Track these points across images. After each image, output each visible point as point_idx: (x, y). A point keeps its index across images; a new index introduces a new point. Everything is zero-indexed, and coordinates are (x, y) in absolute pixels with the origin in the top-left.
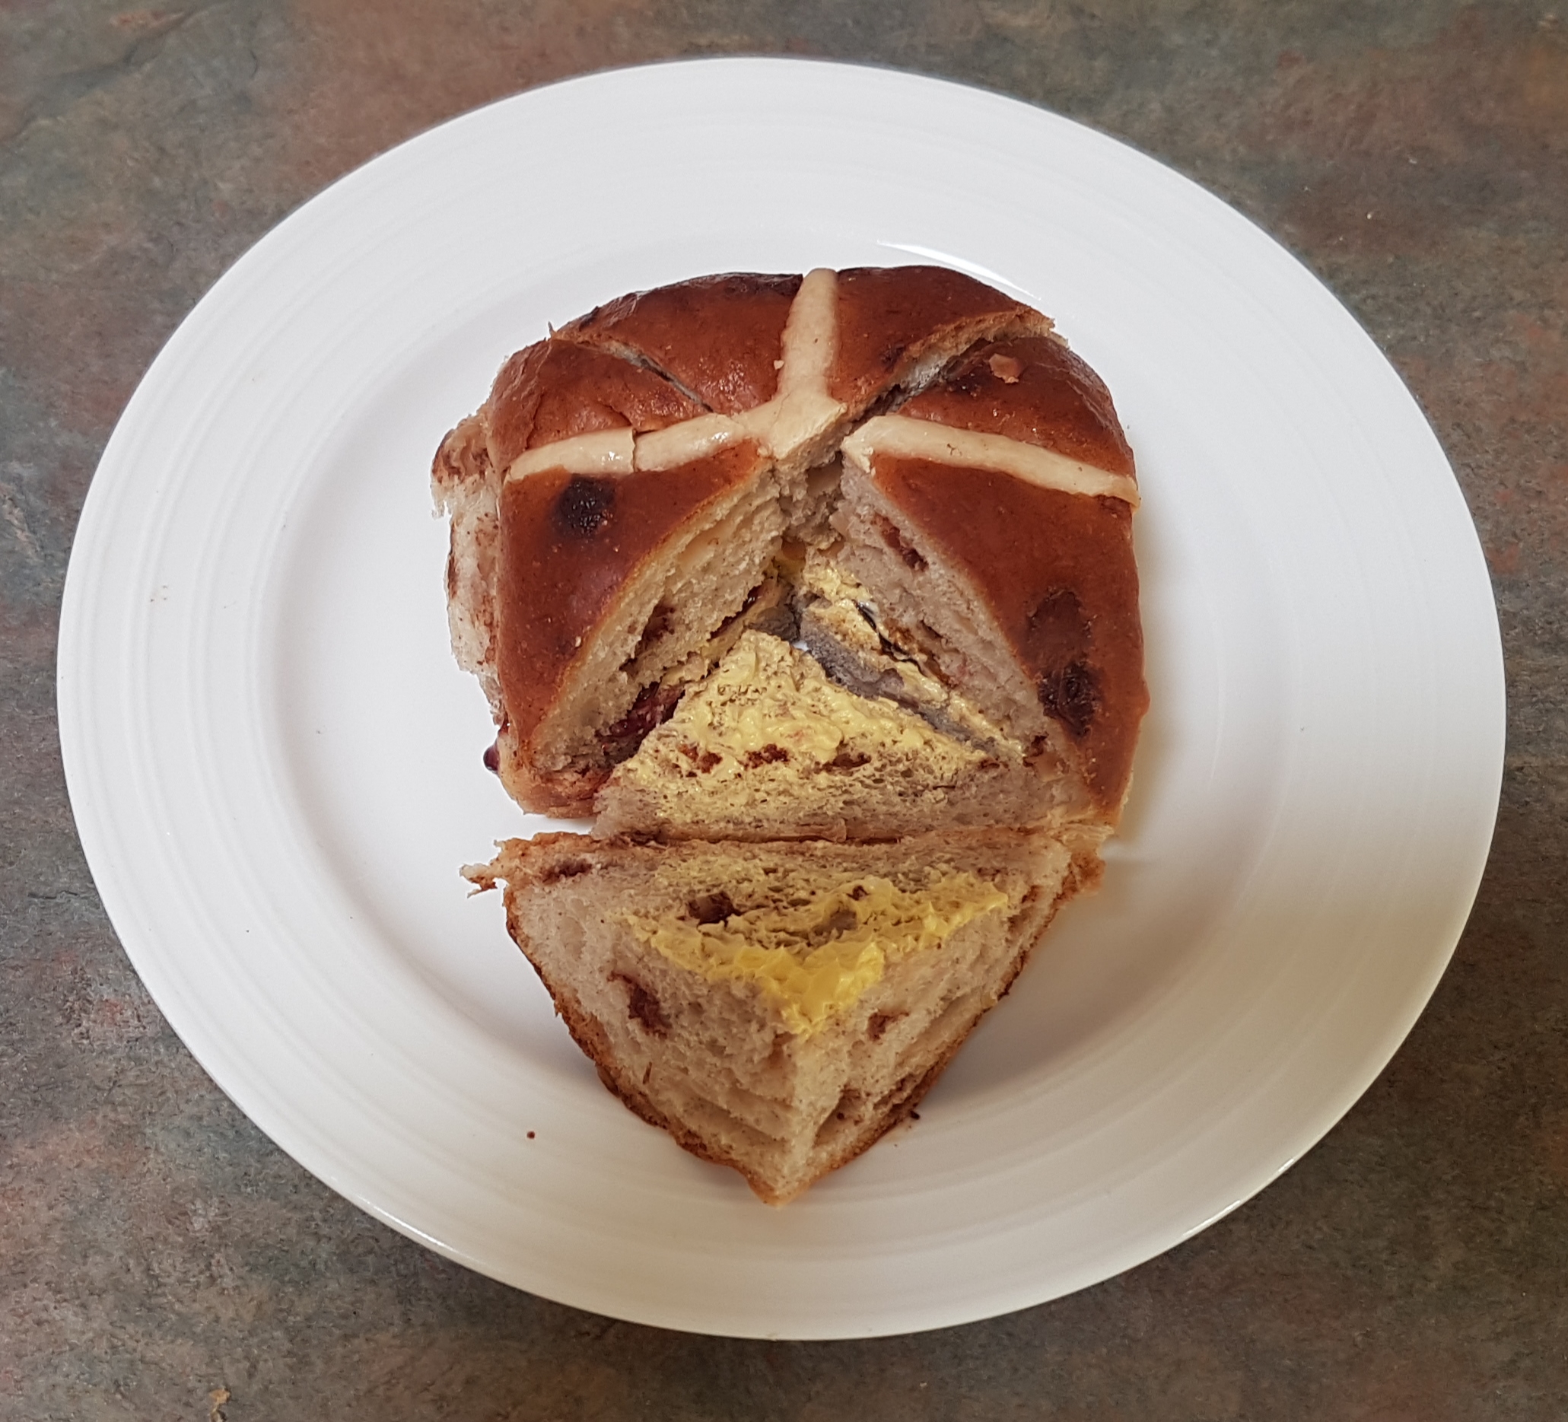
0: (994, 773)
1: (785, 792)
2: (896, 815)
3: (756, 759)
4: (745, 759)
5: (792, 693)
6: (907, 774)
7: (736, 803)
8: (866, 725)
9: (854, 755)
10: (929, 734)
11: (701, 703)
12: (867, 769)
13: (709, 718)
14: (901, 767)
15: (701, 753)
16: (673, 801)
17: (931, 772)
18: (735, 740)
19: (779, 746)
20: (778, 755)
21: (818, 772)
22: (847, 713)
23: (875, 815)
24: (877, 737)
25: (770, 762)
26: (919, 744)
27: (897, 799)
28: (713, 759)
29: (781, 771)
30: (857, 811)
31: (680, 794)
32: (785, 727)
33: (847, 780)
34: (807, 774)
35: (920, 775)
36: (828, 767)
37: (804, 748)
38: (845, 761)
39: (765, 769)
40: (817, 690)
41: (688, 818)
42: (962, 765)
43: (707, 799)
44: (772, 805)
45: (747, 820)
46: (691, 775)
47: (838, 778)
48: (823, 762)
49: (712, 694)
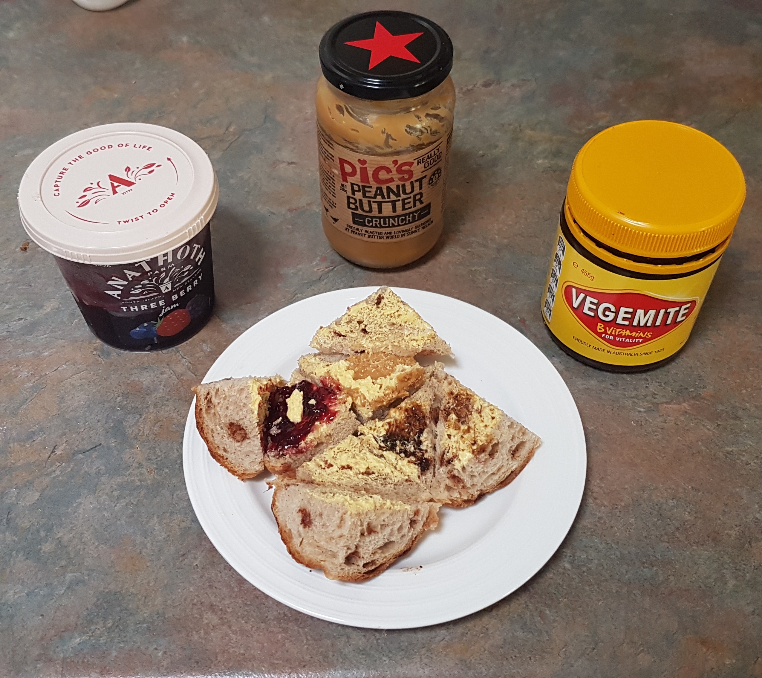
0: (409, 483)
1: (349, 478)
2: (378, 489)
3: (343, 467)
4: (340, 467)
5: (358, 453)
6: (385, 479)
7: (334, 479)
8: (376, 464)
9: (371, 472)
10: (393, 470)
11: (332, 451)
12: (374, 476)
13: (333, 455)
14: (383, 477)
15: (328, 463)
16: (317, 475)
17: (391, 480)
18: (338, 462)
19: (350, 465)
20: (349, 468)
21: (359, 474)
22: (371, 460)
23: (373, 488)
24: (379, 468)
25: (346, 469)
26: (389, 471)
27: (380, 485)
28: (331, 465)
29: (349, 471)
30: (368, 486)
31: (320, 473)
32: (353, 460)
33: (367, 477)
34: (356, 474)
35: (388, 480)
36: (363, 474)
37: (357, 467)
38: (368, 473)
39: (344, 470)
40: (365, 453)
41: (320, 480)
42: (400, 479)
43: (327, 476)
44: (345, 480)
45: (337, 483)
46: (324, 469)
47: (365, 476)
48: (362, 471)
49: (336, 449)
